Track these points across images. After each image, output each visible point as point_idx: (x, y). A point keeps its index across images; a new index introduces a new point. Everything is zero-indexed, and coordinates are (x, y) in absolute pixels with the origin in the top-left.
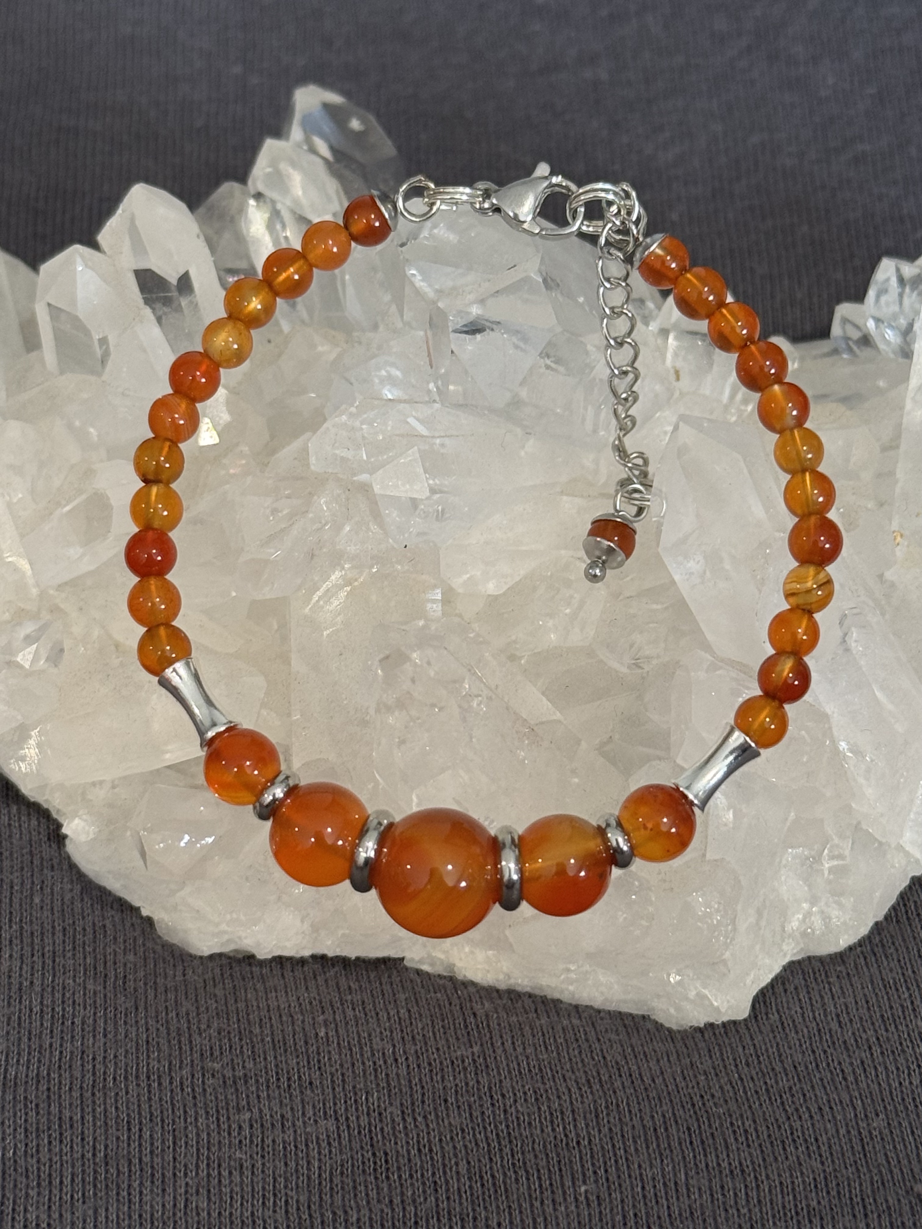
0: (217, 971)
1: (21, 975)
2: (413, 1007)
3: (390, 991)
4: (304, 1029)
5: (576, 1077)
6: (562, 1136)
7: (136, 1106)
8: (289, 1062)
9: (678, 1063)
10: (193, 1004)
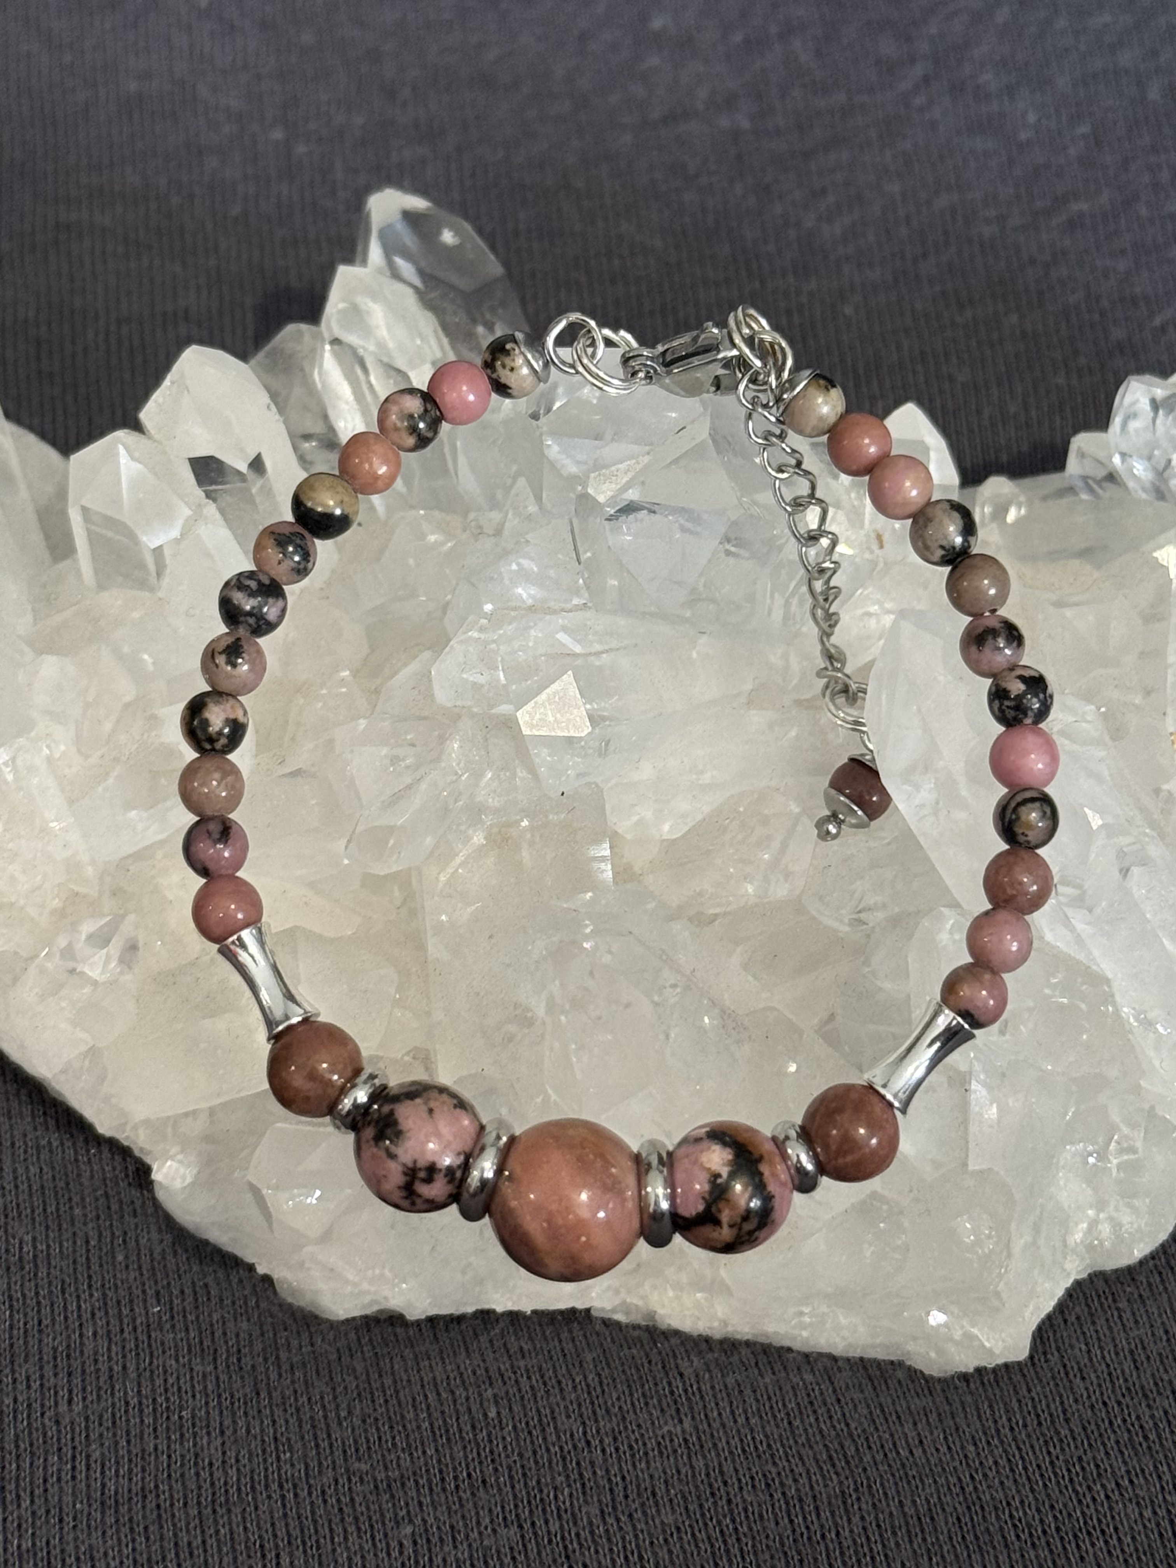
0: (352, 1336)
1: (110, 1359)
2: (603, 1369)
3: (573, 1351)
4: (469, 1410)
5: (815, 1453)
6: (803, 1529)
7: (269, 1525)
8: (455, 1454)
9: (939, 1426)
10: (327, 1384)
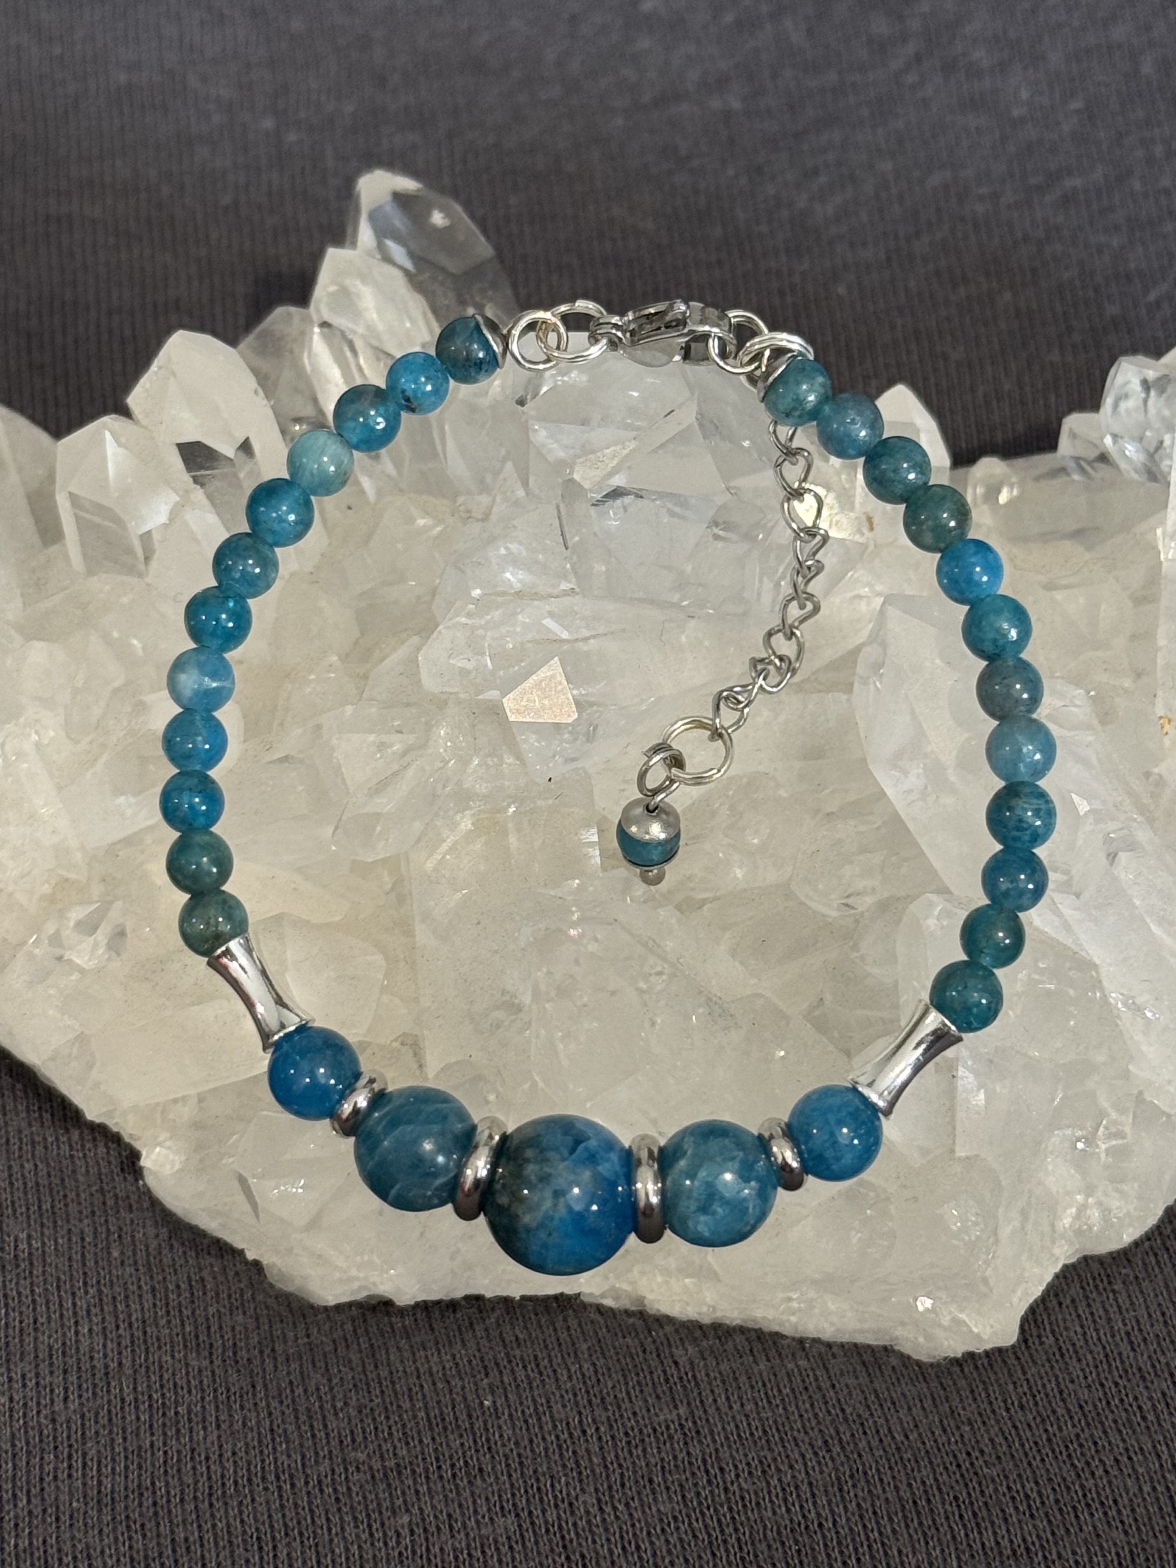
0: (349, 1327)
1: (105, 1356)
2: (598, 1358)
3: (568, 1339)
4: (465, 1399)
5: (811, 1438)
6: (800, 1518)
7: (266, 1517)
8: (452, 1444)
9: (935, 1411)
10: (323, 1375)
